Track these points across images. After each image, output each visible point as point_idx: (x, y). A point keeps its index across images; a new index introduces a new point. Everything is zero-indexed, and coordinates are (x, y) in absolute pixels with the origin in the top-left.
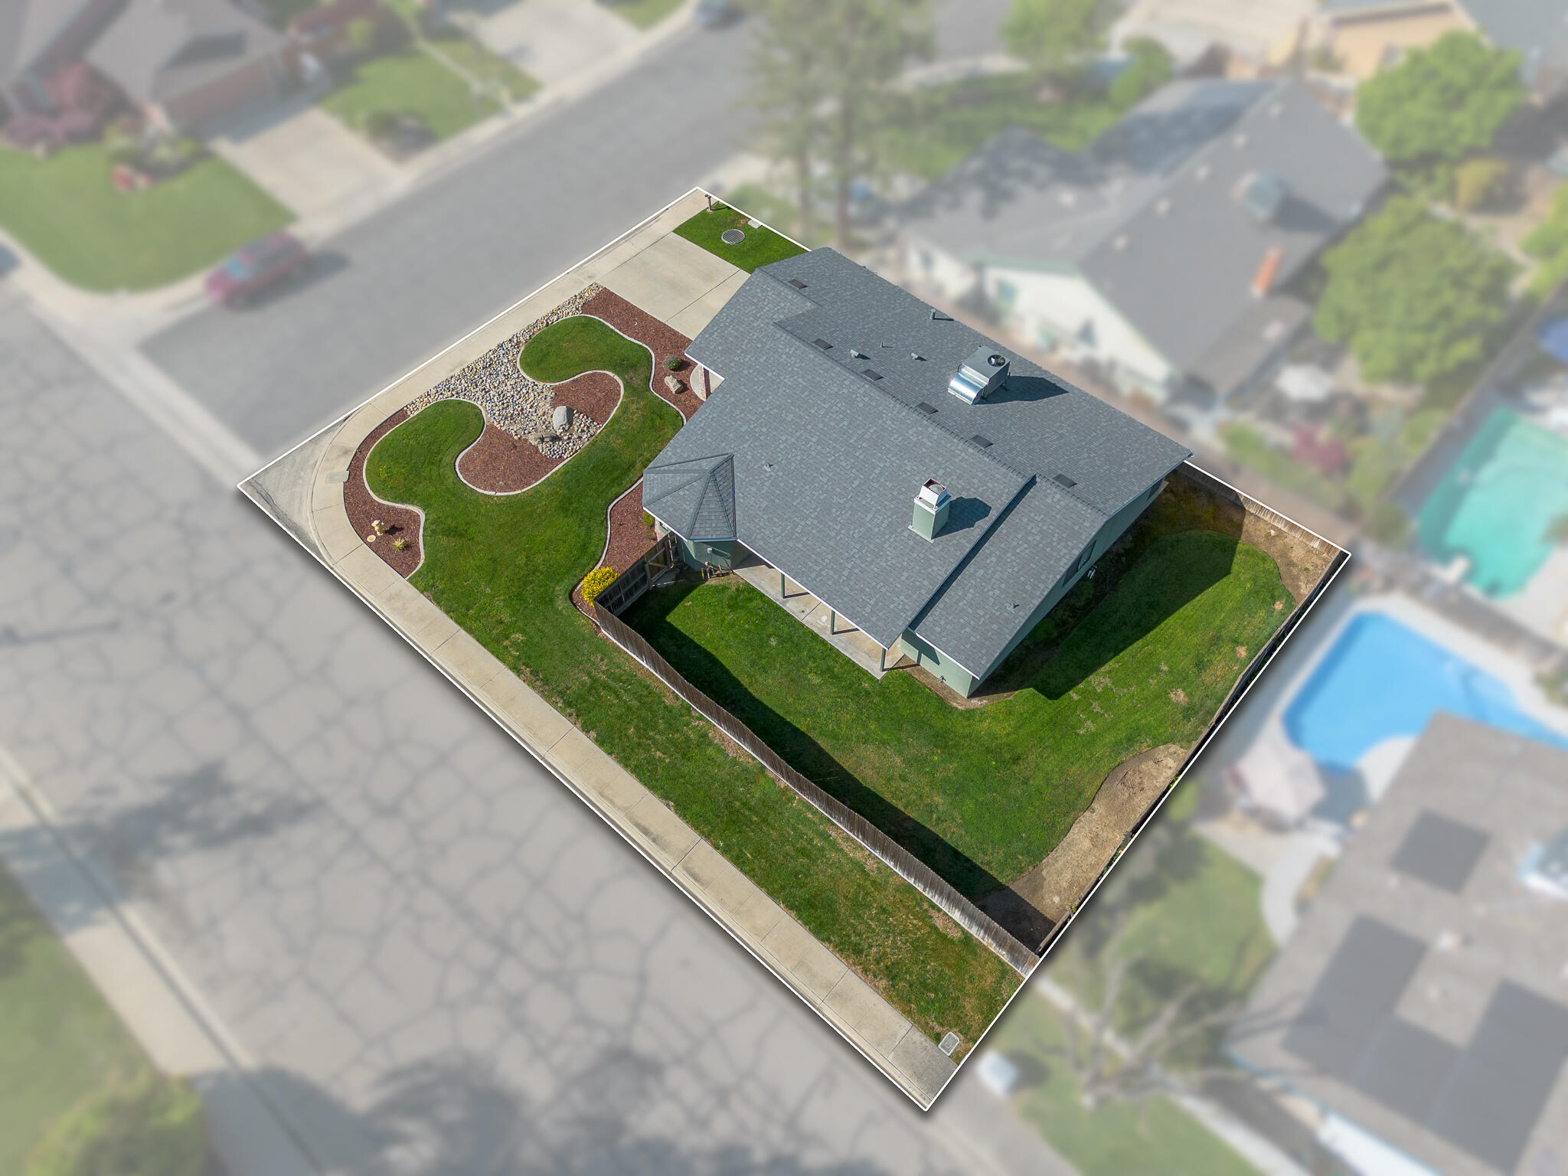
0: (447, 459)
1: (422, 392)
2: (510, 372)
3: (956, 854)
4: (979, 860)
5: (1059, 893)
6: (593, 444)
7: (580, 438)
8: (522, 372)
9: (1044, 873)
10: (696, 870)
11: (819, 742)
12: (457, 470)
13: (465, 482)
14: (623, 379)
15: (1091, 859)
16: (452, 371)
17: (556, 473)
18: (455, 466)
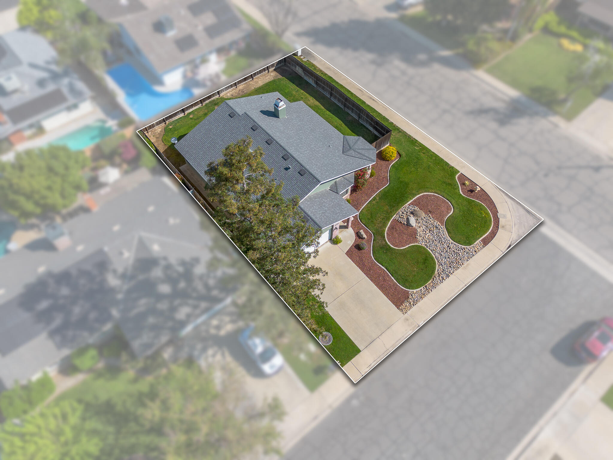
0: (456, 210)
1: (479, 254)
2: (439, 257)
3: (293, 83)
4: (288, 81)
5: (271, 75)
6: (397, 210)
7: (403, 213)
8: (434, 256)
9: (273, 78)
10: (360, 91)
11: (324, 108)
12: (452, 206)
13: (447, 201)
14: (385, 241)
15: (260, 80)
16: (468, 264)
17: (411, 199)
18: (453, 208)
